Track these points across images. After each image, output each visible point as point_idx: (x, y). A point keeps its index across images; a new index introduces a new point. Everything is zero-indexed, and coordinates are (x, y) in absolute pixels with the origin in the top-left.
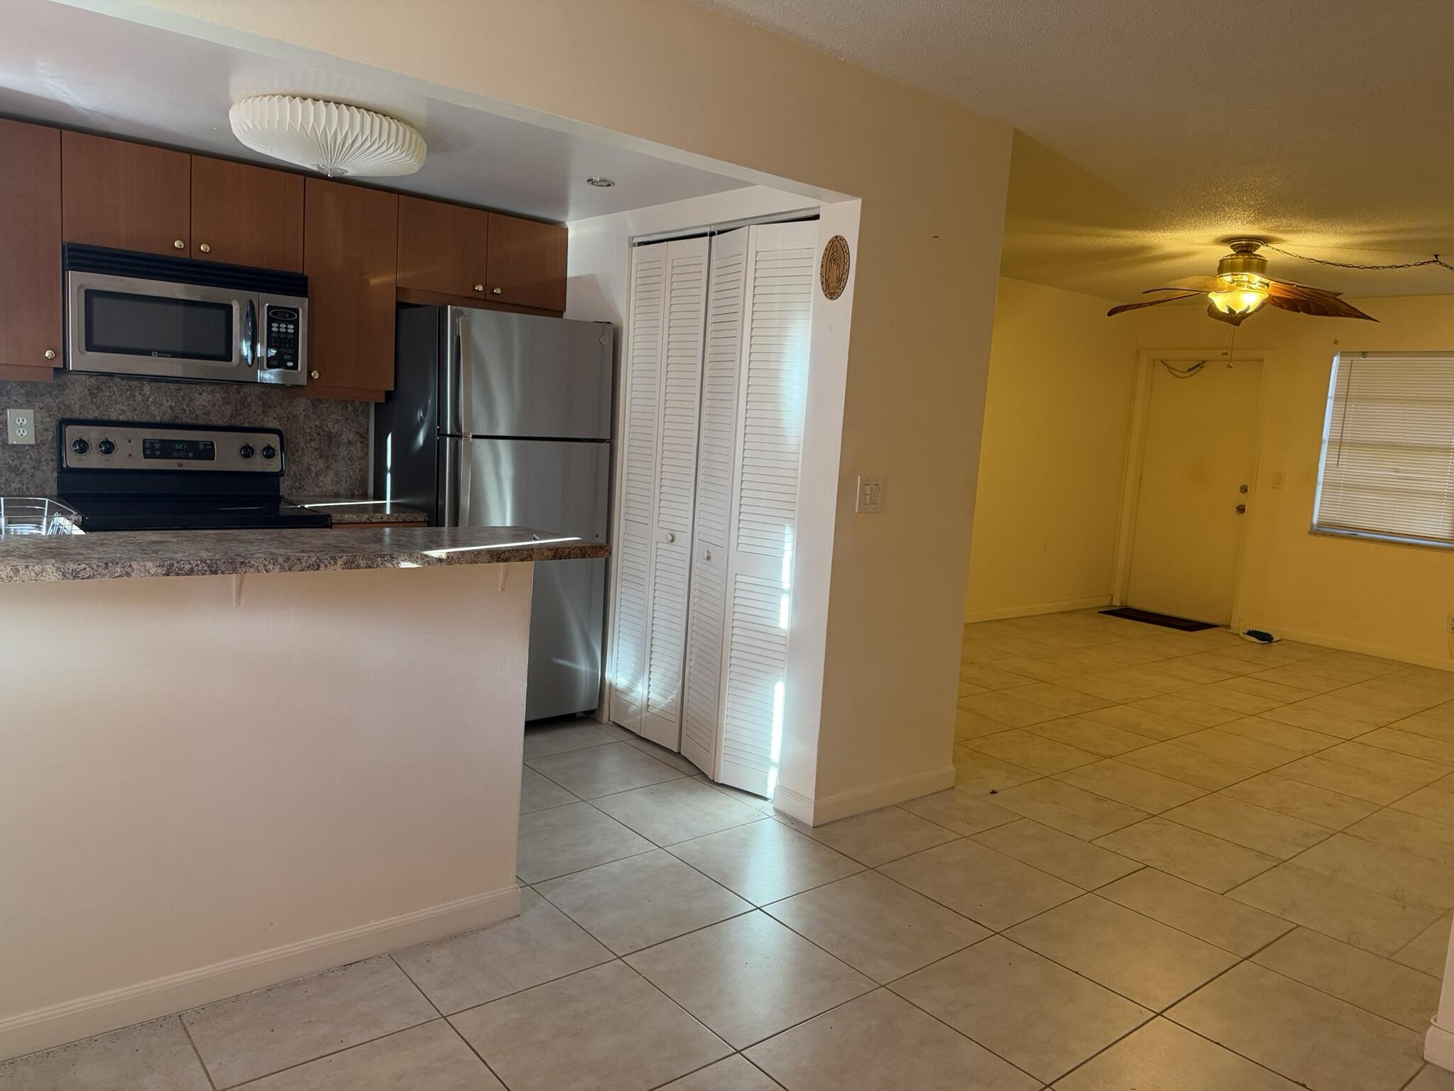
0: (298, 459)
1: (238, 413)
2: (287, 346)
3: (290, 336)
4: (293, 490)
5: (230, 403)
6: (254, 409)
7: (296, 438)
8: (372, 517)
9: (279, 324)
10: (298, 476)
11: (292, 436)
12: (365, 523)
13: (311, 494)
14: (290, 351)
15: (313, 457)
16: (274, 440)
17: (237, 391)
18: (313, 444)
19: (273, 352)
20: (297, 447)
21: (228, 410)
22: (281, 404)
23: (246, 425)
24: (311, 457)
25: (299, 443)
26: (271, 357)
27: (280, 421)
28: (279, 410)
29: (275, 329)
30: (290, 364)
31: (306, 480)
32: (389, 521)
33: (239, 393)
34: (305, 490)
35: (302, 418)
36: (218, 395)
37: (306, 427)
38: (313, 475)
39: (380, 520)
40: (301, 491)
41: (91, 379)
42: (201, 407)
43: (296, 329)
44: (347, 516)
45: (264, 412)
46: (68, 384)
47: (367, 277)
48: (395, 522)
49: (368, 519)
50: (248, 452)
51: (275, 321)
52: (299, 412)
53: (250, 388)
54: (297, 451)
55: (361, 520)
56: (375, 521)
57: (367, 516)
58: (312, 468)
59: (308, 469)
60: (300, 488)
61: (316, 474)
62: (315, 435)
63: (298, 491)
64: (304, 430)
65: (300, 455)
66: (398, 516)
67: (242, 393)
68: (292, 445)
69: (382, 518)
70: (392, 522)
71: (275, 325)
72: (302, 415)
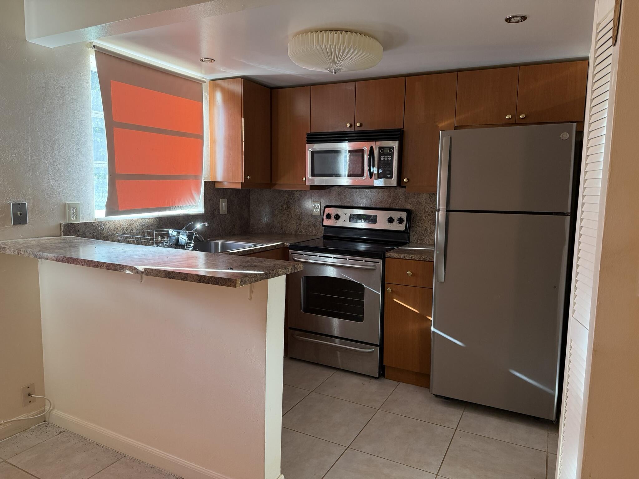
0: (421, 225)
1: (394, 202)
2: (388, 166)
3: (389, 162)
4: (418, 240)
5: (390, 197)
6: (401, 200)
7: (421, 214)
8: (406, 256)
9: (384, 156)
10: (421, 233)
11: (419, 213)
12: (402, 259)
13: (427, 243)
14: (389, 169)
15: (429, 224)
16: (404, 215)
17: (394, 191)
18: (429, 217)
19: (381, 171)
20: (421, 218)
21: (390, 200)
22: (414, 197)
23: (397, 207)
24: (428, 224)
25: (422, 216)
26: (380, 173)
27: (413, 205)
28: (413, 200)
29: (382, 159)
30: (389, 176)
31: (425, 236)
32: (415, 259)
33: (394, 192)
34: (424, 241)
35: (424, 203)
36: (386, 194)
37: (426, 208)
38: (429, 233)
39: (411, 258)
40: (422, 241)
41: (339, 189)
42: (378, 200)
43: (392, 158)
44: (393, 254)
45: (406, 201)
46: (332, 191)
47: (437, 124)
48: (418, 260)
49: (404, 257)
50: (391, 220)
51: (382, 155)
52: (423, 201)
53: (399, 190)
54: (421, 220)
55: (401, 257)
56: (407, 258)
57: (404, 255)
58: (428, 229)
59: (426, 230)
60: (422, 240)
61: (430, 233)
62: (431, 212)
63: (420, 241)
64: (425, 210)
65: (422, 223)
66: (421, 257)
67: (396, 193)
68: (419, 218)
69: (411, 257)
70: (417, 260)
71: (382, 157)
72: (424, 202)
